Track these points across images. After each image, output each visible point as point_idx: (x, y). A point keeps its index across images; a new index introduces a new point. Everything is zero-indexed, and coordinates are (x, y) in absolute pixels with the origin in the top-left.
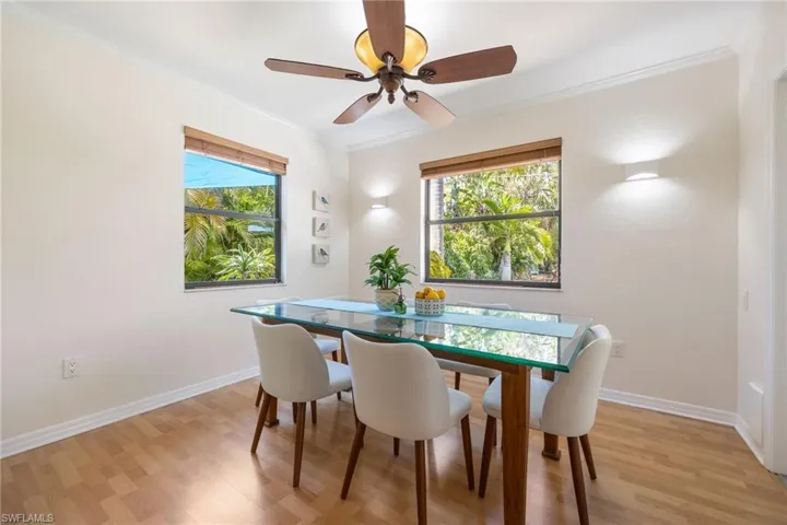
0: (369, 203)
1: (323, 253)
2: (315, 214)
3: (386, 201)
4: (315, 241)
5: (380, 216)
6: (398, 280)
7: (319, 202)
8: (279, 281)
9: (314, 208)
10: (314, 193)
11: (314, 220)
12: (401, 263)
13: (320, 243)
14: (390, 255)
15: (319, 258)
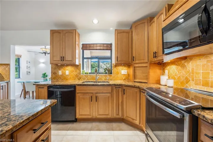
0: (40, 63)
1: (29, 72)
2: (27, 65)
3: (43, 63)
4: (27, 70)
5: (42, 66)
6: (46, 77)
7: (28, 63)
8: (20, 78)
9: (27, 64)
10: (27, 61)
11: (27, 66)
12: (47, 74)
13: (28, 70)
14: (45, 73)
15: (28, 73)
